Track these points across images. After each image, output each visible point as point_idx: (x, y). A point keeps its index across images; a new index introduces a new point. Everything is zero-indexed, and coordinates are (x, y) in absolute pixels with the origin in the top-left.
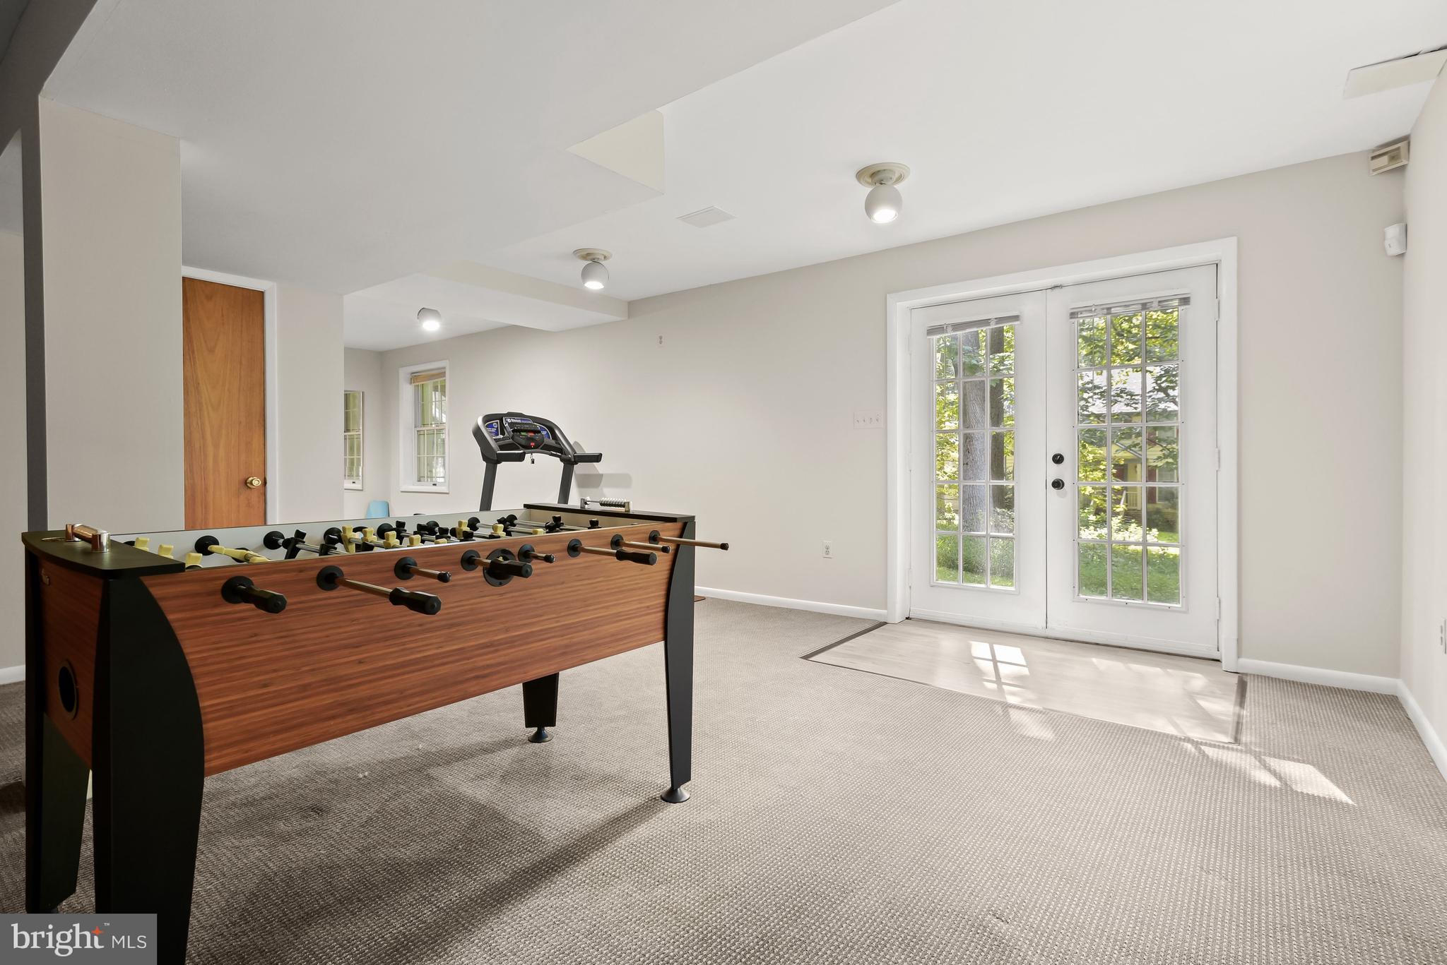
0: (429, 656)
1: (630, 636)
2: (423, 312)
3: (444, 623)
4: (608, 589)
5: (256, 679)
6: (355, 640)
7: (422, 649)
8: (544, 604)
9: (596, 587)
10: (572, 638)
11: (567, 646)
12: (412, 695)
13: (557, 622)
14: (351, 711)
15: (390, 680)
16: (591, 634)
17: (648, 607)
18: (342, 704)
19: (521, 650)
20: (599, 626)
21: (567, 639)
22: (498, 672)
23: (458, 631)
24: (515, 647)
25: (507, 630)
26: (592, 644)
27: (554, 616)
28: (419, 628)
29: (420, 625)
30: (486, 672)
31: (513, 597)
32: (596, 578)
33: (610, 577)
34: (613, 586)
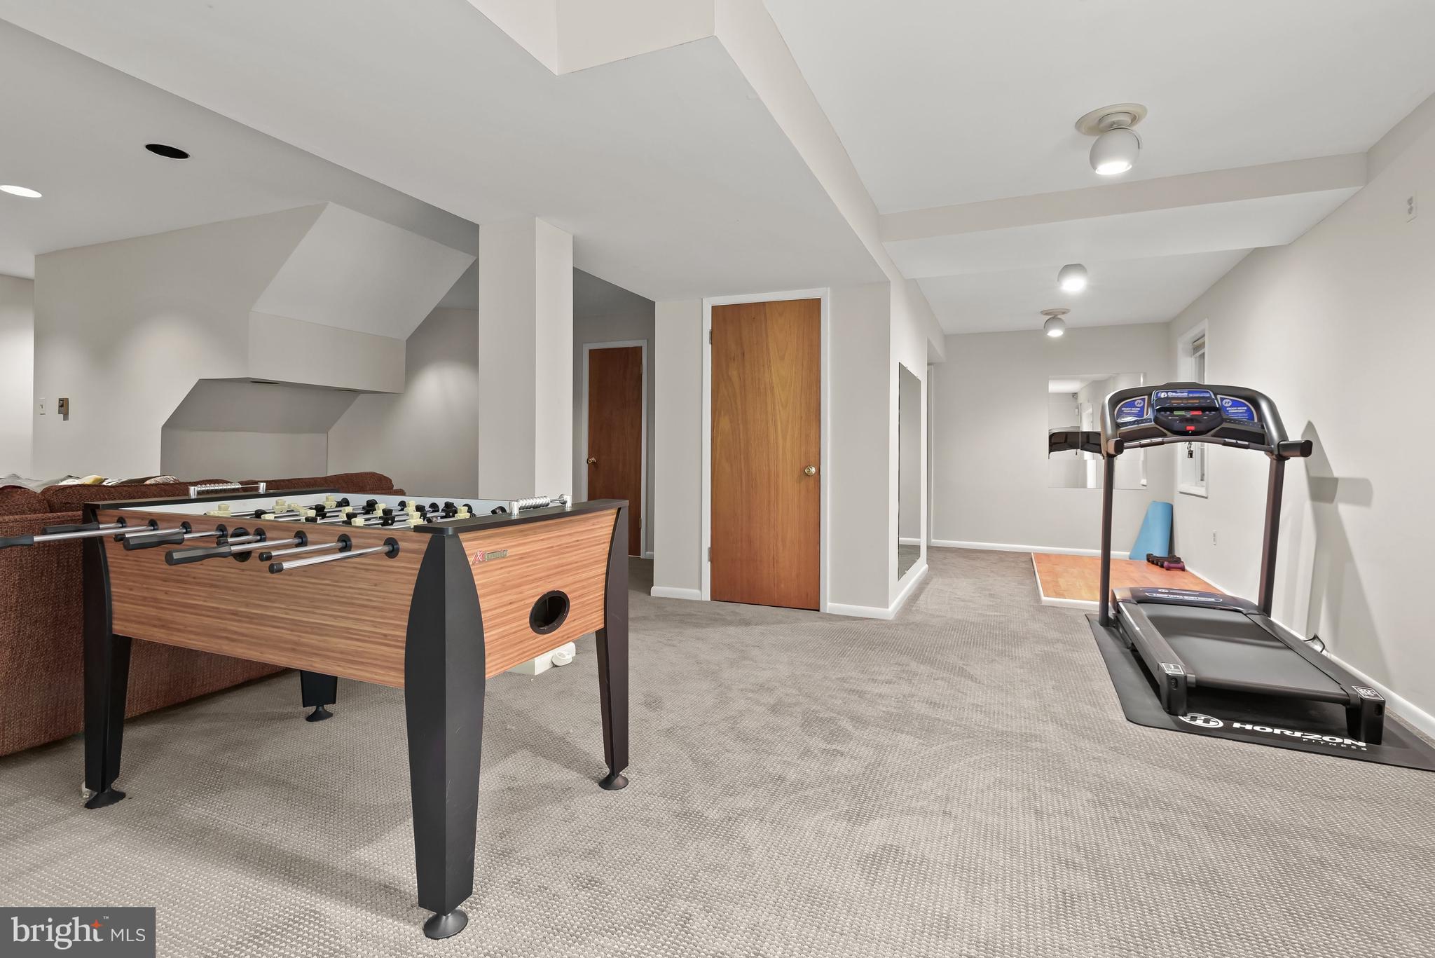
0: (197, 605)
1: (362, 663)
2: (1068, 269)
3: (207, 581)
4: (335, 596)
5: (128, 584)
6: (164, 576)
7: (195, 597)
8: (275, 591)
9: (322, 590)
10: (300, 636)
11: (296, 643)
12: (191, 632)
13: (287, 614)
14: (163, 627)
15: (180, 614)
16: (320, 641)
17: (385, 635)
18: (160, 619)
19: (260, 630)
20: (327, 635)
21: (296, 636)
22: (241, 642)
23: (215, 592)
24: (251, 623)
25: (247, 605)
26: (320, 652)
27: (283, 606)
28: (193, 580)
29: (194, 578)
30: (235, 637)
31: (250, 575)
32: (324, 579)
33: (337, 582)
34: (342, 594)
